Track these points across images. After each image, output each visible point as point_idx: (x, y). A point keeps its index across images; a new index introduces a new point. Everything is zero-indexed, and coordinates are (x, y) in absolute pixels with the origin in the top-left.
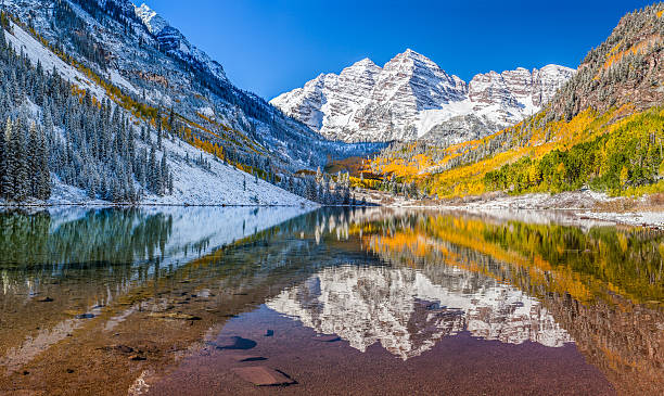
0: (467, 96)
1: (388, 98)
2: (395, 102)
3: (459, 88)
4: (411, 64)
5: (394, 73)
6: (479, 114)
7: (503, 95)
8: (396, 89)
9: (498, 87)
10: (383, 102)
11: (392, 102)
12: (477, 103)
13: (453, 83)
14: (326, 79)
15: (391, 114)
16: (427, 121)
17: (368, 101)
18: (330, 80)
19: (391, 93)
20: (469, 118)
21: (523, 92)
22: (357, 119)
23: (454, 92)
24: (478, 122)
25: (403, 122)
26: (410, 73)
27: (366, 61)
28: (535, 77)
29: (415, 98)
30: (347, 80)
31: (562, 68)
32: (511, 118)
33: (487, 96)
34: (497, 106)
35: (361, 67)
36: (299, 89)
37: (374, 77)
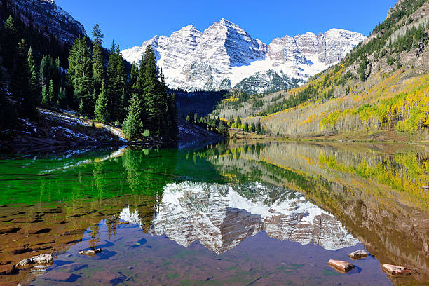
0: (267, 55)
1: (208, 57)
2: (214, 60)
3: (261, 49)
4: (225, 30)
5: (212, 37)
6: (277, 70)
7: (295, 54)
8: (214, 50)
9: (291, 48)
10: (205, 60)
11: (212, 60)
12: (274, 61)
13: (257, 46)
14: (159, 40)
15: (211, 69)
16: (238, 75)
17: (192, 59)
18: (163, 41)
19: (210, 52)
20: (269, 73)
21: (311, 52)
22: (184, 72)
23: (257, 52)
24: (277, 75)
25: (219, 75)
26: (225, 37)
27: (190, 27)
28: (321, 39)
29: (229, 57)
30: (176, 41)
31: (342, 31)
32: (302, 72)
33: (283, 55)
34: (291, 63)
35: (186, 31)
36: (138, 47)
37: (197, 40)
